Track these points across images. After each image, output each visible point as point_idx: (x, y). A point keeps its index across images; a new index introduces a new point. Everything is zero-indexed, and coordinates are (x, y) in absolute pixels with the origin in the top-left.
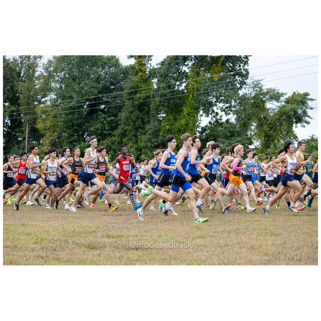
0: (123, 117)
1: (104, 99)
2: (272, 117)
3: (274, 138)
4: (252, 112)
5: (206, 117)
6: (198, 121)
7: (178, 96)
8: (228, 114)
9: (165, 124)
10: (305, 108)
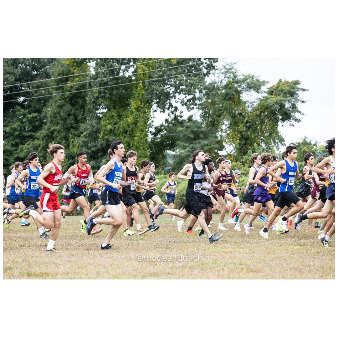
0: (49, 113)
1: (23, 88)
2: (250, 112)
3: (253, 141)
4: (223, 106)
5: (162, 113)
6: (150, 118)
7: (124, 84)
8: (191, 110)
9: (106, 123)
10: (295, 101)
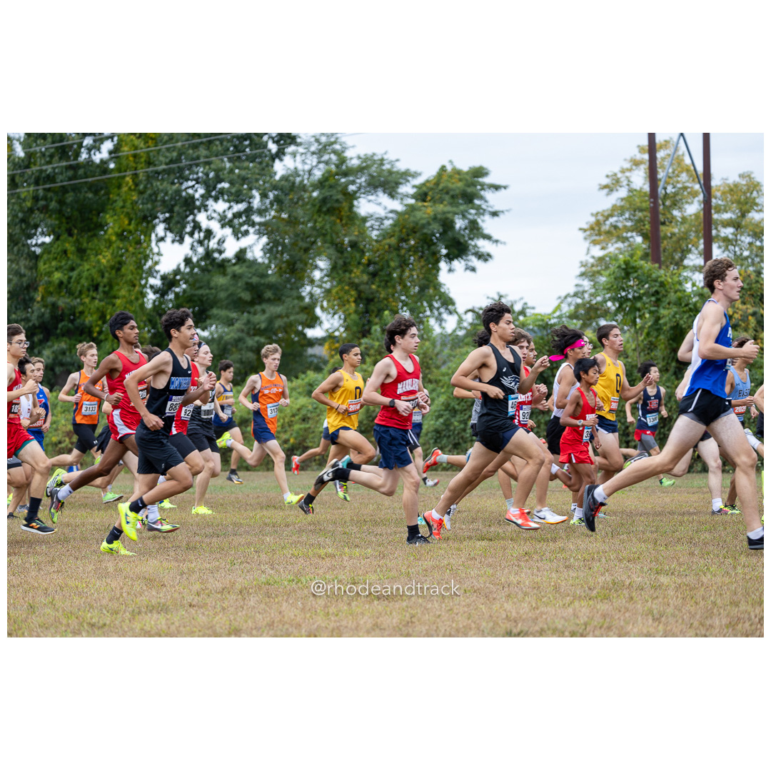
2: (376, 241)
3: (382, 305)
4: (314, 228)
5: (176, 244)
6: (151, 256)
7: (90, 180)
8: (243, 235)
9: (49, 267)
10: (476, 214)
